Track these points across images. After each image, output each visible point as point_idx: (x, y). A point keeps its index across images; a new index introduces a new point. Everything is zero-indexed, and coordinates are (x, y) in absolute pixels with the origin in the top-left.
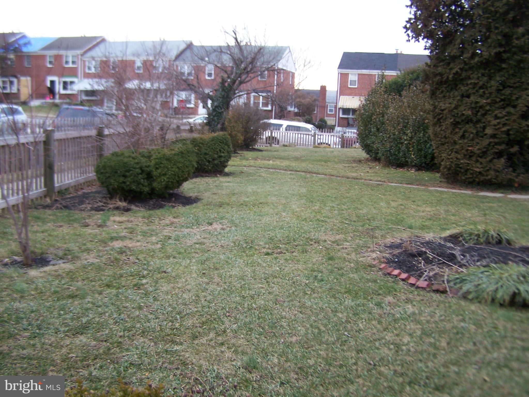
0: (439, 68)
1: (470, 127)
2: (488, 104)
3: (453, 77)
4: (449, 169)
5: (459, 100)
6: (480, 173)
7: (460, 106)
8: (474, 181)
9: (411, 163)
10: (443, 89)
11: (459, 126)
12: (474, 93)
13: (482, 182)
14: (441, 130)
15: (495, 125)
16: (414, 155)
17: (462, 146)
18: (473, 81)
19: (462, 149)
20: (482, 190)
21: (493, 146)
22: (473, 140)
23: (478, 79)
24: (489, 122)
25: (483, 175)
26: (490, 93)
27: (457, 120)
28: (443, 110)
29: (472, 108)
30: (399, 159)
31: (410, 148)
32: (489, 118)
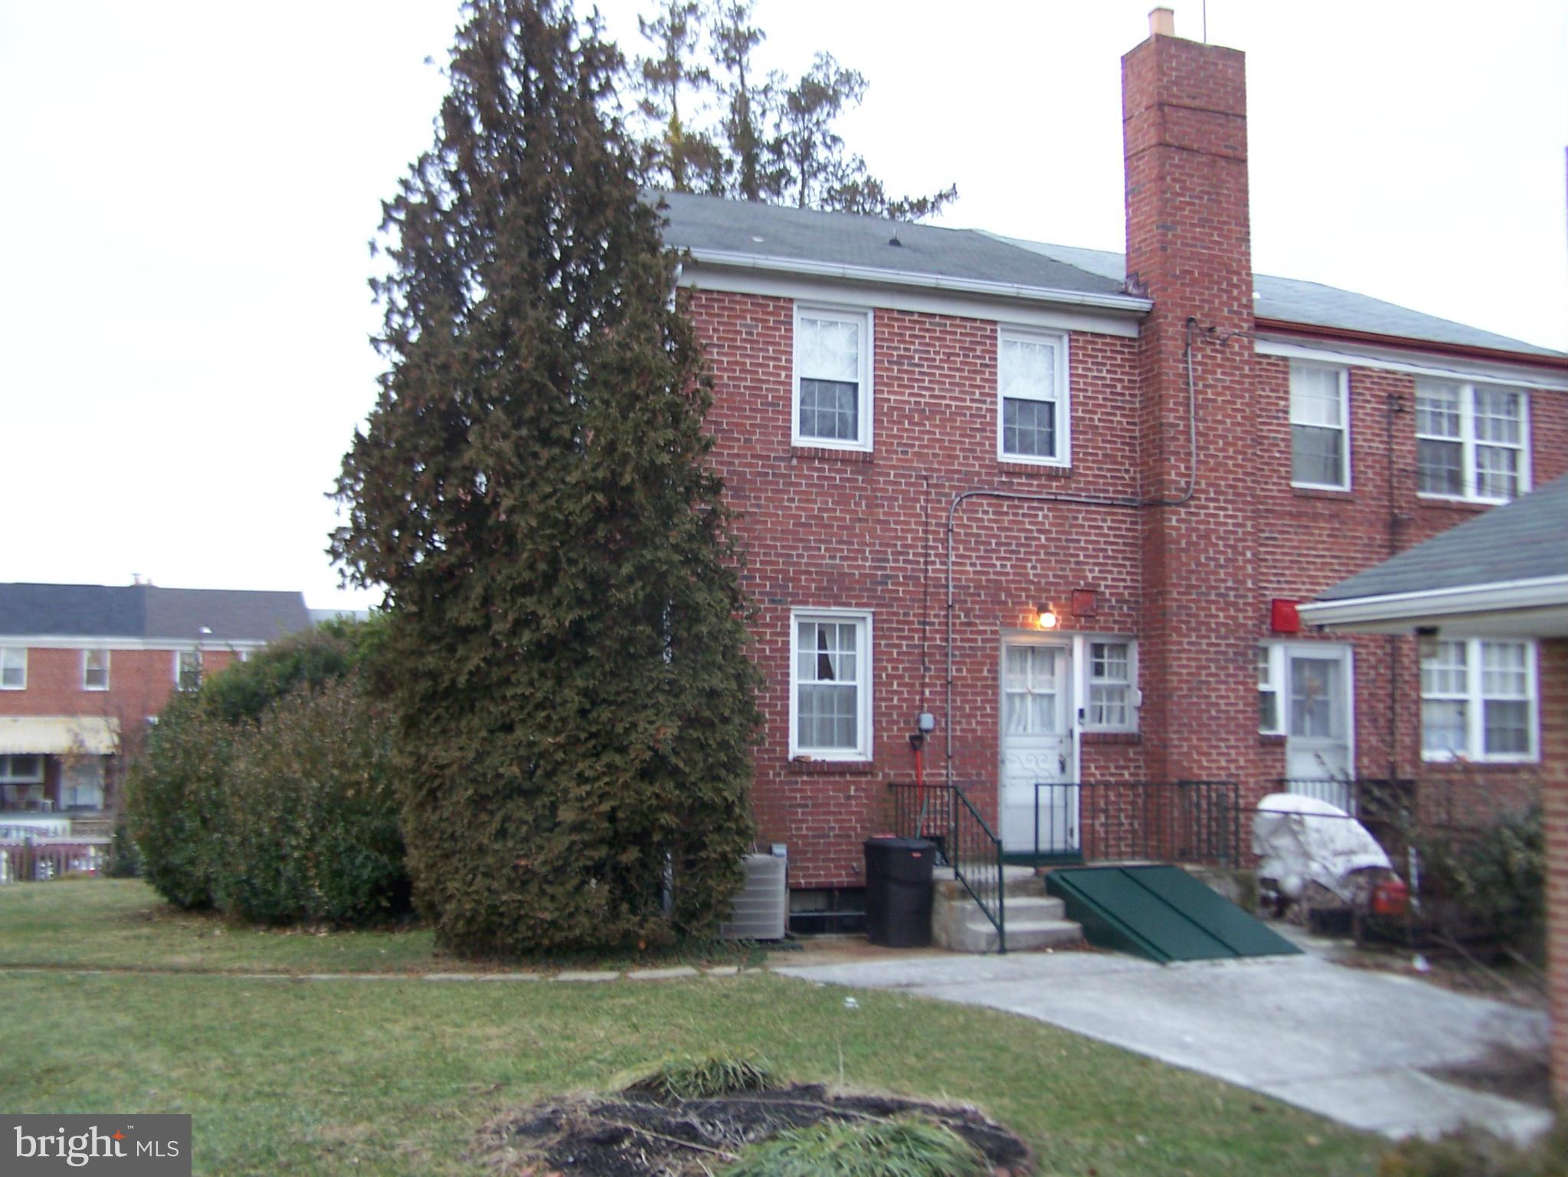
0: (429, 659)
1: (519, 808)
2: (559, 746)
3: (468, 681)
4: (470, 921)
5: (484, 739)
6: (553, 923)
7: (488, 753)
8: (538, 945)
9: (316, 911)
10: (441, 711)
11: (489, 807)
12: (523, 721)
13: (559, 946)
14: (441, 819)
15: (580, 799)
16: (320, 887)
17: (502, 859)
18: (519, 691)
19: (502, 867)
20: (560, 967)
21: (581, 851)
22: (526, 839)
23: (531, 684)
24: (566, 791)
25: (562, 929)
26: (564, 720)
27: (483, 790)
28: (442, 767)
29: (521, 760)
30: (277, 903)
31: (307, 869)
32: (564, 781)
